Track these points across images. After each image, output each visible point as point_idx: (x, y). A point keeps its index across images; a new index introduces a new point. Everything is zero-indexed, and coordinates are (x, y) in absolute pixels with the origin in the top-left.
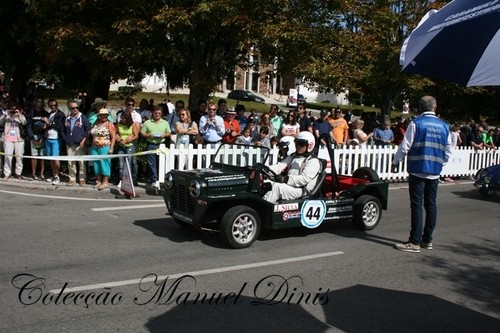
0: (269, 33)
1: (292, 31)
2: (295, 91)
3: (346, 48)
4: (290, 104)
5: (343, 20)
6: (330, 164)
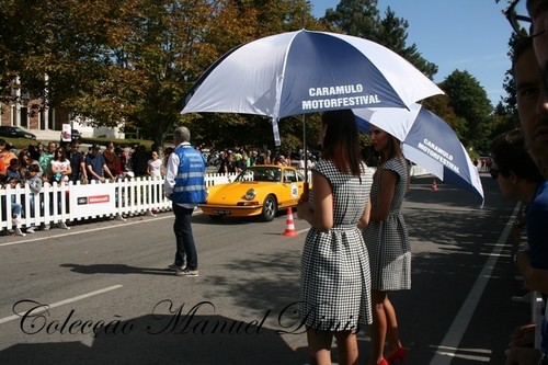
0: (32, 65)
1: (57, 64)
2: (69, 126)
3: (116, 82)
4: (64, 140)
5: (113, 55)
6: (106, 199)
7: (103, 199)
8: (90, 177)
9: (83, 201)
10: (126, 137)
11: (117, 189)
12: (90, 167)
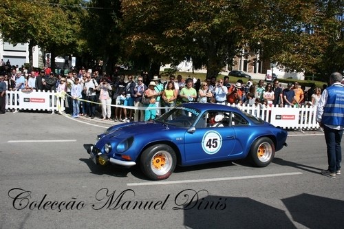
0: (256, 36)
1: (270, 34)
2: (270, 71)
3: (304, 44)
4: (267, 79)
6: (293, 117)
7: (291, 117)
8: (285, 103)
10: (306, 79)
11: (301, 112)
12: (285, 97)
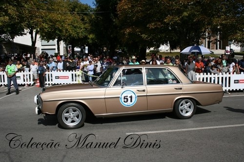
0: (216, 22)
1: (227, 20)
2: (229, 47)
9: (237, 82)
